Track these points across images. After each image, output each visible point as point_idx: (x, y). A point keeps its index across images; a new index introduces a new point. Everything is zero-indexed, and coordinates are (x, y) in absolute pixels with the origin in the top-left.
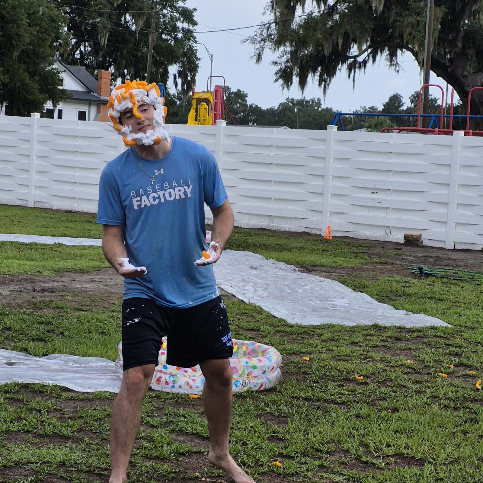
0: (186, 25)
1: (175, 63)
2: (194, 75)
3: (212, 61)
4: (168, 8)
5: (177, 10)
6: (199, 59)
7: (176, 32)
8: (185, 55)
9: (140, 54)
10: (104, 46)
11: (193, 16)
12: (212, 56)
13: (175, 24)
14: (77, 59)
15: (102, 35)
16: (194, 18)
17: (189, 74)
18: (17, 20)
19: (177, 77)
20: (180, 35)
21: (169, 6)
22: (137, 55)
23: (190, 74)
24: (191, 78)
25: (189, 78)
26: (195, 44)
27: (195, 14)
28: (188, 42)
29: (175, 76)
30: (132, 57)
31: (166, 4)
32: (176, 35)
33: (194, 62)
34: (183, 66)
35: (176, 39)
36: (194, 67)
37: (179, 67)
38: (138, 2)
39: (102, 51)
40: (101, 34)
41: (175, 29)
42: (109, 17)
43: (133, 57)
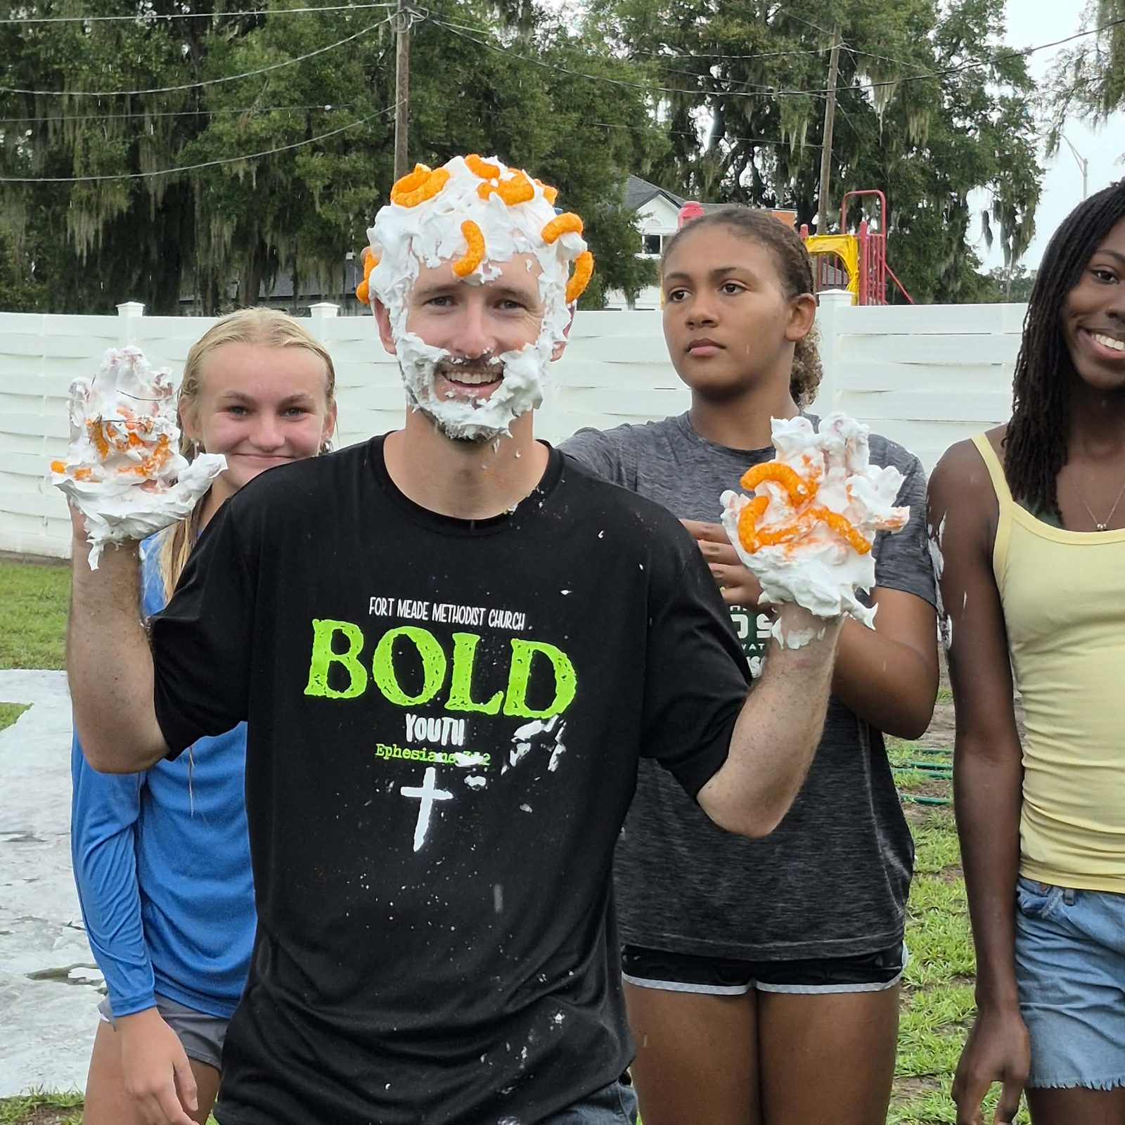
0: (1008, 91)
1: (984, 184)
2: (1031, 212)
3: (1085, 175)
4: (964, 52)
5: (983, 52)
6: (1043, 171)
7: (986, 108)
8: (1006, 163)
9: (890, 167)
10: (797, 154)
11: (1025, 67)
12: (1086, 162)
13: (981, 91)
14: (745, 189)
15: (789, 126)
16: (1028, 72)
17: (1018, 210)
18: (522, 99)
19: (991, 217)
20: (995, 116)
21: (967, 46)
22: (884, 170)
23: (1022, 209)
24: (1024, 218)
25: (1019, 219)
26: (1030, 134)
27: (1028, 61)
28: (1014, 132)
29: (986, 215)
30: (871, 177)
31: (957, 43)
32: (985, 116)
33: (1029, 179)
34: (1003, 192)
35: (984, 125)
36: (1029, 190)
37: (995, 193)
38: (879, 43)
39: (796, 164)
40: (786, 123)
41: (981, 101)
42: (809, 83)
43: (874, 176)
